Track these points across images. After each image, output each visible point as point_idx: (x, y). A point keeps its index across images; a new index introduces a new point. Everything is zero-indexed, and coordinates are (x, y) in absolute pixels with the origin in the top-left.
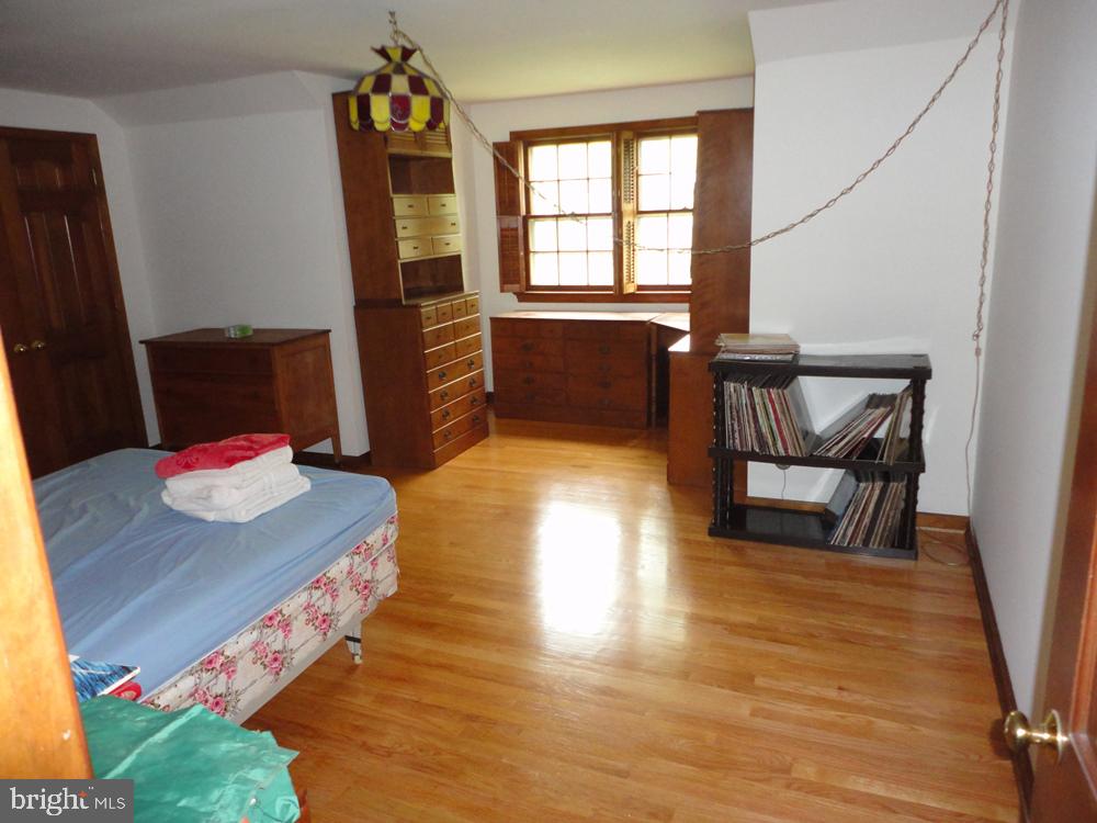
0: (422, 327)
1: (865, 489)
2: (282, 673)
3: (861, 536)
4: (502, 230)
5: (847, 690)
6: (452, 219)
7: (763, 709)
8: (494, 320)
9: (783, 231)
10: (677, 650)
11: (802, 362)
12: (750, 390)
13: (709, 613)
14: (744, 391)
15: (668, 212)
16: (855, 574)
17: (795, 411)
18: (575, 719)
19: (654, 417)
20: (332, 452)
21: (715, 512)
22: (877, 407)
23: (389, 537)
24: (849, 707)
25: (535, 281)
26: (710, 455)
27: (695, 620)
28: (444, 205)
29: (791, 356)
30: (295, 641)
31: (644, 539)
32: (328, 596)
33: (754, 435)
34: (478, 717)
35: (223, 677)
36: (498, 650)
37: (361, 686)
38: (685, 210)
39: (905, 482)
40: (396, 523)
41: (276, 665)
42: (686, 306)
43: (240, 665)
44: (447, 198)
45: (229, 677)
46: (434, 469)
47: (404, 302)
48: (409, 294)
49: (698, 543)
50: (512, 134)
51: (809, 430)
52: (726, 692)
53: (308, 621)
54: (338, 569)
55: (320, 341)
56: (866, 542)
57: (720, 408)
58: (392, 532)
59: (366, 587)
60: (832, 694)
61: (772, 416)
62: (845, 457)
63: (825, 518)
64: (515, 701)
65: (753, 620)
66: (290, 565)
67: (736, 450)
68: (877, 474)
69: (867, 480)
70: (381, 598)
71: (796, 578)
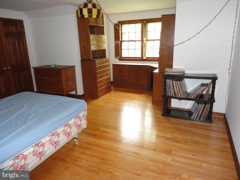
0: (96, 66)
1: (200, 106)
2: (57, 147)
3: (198, 117)
4: (115, 44)
5: (195, 156)
6: (104, 41)
7: (174, 159)
8: (113, 65)
9: (182, 43)
10: (153, 144)
11: (185, 75)
12: (173, 81)
13: (161, 135)
14: (171, 82)
15: (154, 40)
16: (196, 126)
17: (183, 87)
18: (128, 160)
19: (149, 88)
20: (75, 94)
21: (163, 110)
22: (204, 86)
23: (85, 114)
24: (195, 160)
25: (123, 56)
26: (162, 97)
27: (158, 136)
28: (102, 37)
29: (183, 73)
30: (60, 139)
31: (146, 116)
32: (69, 128)
33: (173, 92)
34: (104, 159)
35: (42, 147)
36: (110, 142)
37: (77, 150)
38: (158, 40)
39: (210, 105)
40: (87, 111)
41: (55, 145)
42: (158, 62)
43: (46, 145)
44: (103, 36)
45: (43, 148)
46: (98, 98)
47: (92, 60)
48: (93, 58)
49: (159, 118)
50: (118, 22)
51: (187, 91)
52: (165, 155)
53: (64, 134)
54: (72, 122)
55: (73, 68)
56: (200, 119)
57: (165, 86)
58: (86, 113)
59: (79, 126)
60: (191, 156)
61: (178, 88)
62: (195, 98)
63: (190, 113)
64: (113, 155)
65: (172, 137)
66: (59, 121)
67: (169, 96)
68: (203, 102)
69: (200, 104)
70: (83, 129)
71: (182, 127)
